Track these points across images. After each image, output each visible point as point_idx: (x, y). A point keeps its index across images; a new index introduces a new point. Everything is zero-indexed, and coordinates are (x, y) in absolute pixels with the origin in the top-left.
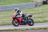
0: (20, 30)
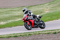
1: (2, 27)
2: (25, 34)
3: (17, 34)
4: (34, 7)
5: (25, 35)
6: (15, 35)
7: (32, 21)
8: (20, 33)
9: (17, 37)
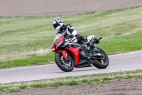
1: (41, 62)
2: (94, 78)
3: (75, 78)
4: (116, 14)
5: (95, 80)
6: (70, 80)
7: (74, 50)
8: (83, 76)
9: (76, 84)
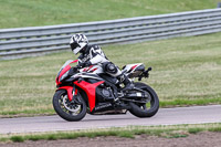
0: (160, 136)
